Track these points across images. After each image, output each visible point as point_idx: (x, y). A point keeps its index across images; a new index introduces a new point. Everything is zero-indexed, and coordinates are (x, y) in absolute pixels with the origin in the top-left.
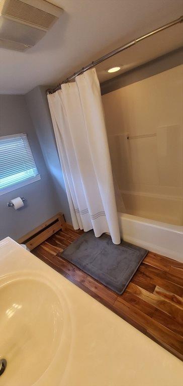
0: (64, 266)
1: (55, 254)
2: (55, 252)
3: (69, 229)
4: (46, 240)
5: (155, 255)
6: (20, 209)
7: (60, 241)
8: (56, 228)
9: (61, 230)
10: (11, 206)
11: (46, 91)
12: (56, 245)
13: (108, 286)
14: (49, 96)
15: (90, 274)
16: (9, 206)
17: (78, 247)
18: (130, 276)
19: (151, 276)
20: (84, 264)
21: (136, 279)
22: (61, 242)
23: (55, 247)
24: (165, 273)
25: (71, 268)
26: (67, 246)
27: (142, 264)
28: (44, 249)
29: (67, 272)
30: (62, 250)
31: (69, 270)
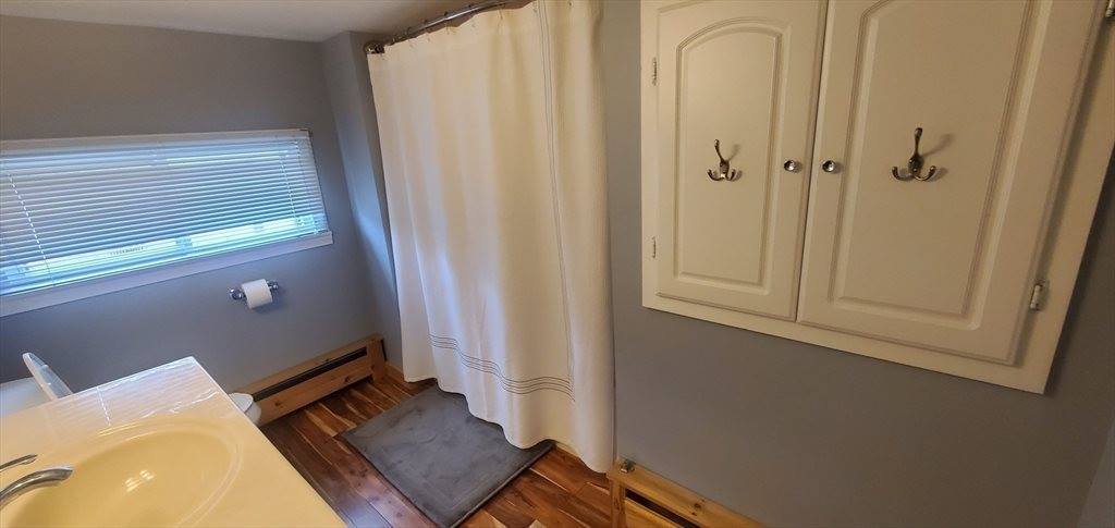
0: (343, 462)
1: (333, 434)
2: (335, 429)
3: (393, 379)
4: (323, 400)
5: (564, 458)
6: (261, 309)
7: (359, 404)
8: (356, 371)
9: (369, 379)
10: (239, 297)
11: (365, 46)
12: (344, 413)
13: (427, 512)
14: (372, 58)
15: (397, 485)
16: (235, 297)
17: (394, 423)
18: (485, 495)
19: (535, 499)
20: (392, 461)
21: (497, 505)
22: (357, 408)
23: (340, 418)
24: (567, 496)
25: (358, 469)
26: (370, 417)
27: (526, 472)
28: (309, 420)
29: (347, 477)
30: (351, 425)
31: (352, 472)
